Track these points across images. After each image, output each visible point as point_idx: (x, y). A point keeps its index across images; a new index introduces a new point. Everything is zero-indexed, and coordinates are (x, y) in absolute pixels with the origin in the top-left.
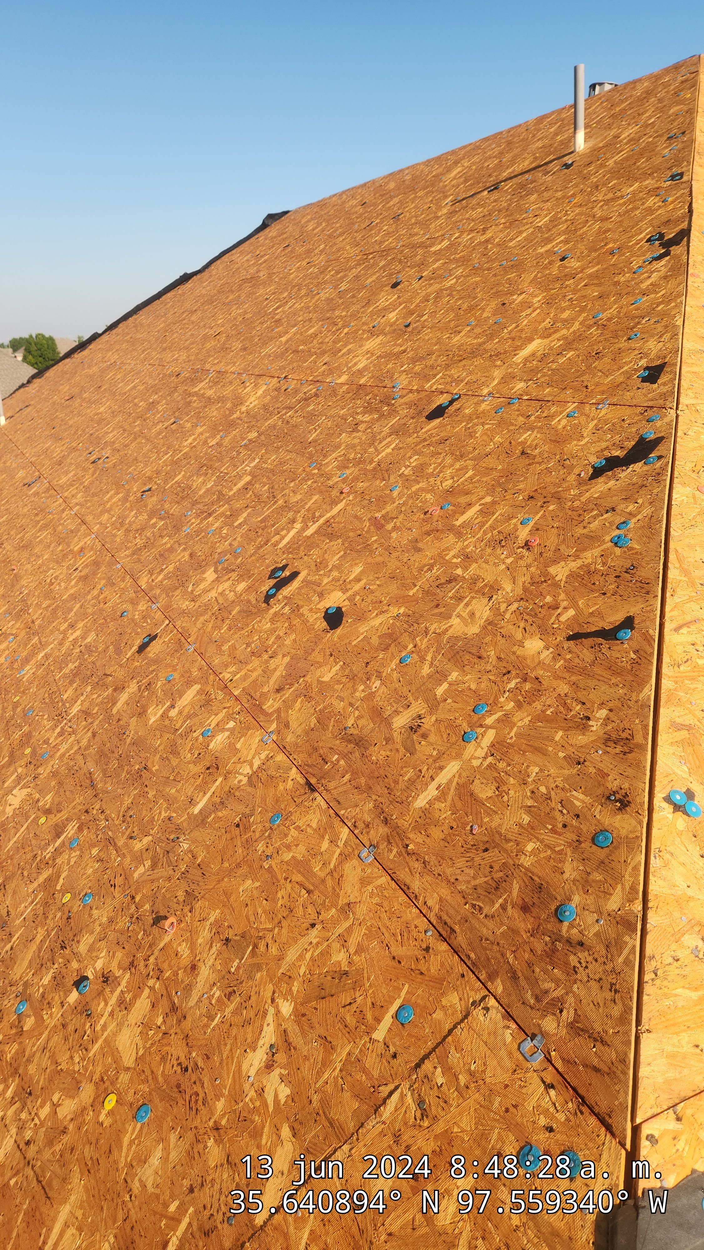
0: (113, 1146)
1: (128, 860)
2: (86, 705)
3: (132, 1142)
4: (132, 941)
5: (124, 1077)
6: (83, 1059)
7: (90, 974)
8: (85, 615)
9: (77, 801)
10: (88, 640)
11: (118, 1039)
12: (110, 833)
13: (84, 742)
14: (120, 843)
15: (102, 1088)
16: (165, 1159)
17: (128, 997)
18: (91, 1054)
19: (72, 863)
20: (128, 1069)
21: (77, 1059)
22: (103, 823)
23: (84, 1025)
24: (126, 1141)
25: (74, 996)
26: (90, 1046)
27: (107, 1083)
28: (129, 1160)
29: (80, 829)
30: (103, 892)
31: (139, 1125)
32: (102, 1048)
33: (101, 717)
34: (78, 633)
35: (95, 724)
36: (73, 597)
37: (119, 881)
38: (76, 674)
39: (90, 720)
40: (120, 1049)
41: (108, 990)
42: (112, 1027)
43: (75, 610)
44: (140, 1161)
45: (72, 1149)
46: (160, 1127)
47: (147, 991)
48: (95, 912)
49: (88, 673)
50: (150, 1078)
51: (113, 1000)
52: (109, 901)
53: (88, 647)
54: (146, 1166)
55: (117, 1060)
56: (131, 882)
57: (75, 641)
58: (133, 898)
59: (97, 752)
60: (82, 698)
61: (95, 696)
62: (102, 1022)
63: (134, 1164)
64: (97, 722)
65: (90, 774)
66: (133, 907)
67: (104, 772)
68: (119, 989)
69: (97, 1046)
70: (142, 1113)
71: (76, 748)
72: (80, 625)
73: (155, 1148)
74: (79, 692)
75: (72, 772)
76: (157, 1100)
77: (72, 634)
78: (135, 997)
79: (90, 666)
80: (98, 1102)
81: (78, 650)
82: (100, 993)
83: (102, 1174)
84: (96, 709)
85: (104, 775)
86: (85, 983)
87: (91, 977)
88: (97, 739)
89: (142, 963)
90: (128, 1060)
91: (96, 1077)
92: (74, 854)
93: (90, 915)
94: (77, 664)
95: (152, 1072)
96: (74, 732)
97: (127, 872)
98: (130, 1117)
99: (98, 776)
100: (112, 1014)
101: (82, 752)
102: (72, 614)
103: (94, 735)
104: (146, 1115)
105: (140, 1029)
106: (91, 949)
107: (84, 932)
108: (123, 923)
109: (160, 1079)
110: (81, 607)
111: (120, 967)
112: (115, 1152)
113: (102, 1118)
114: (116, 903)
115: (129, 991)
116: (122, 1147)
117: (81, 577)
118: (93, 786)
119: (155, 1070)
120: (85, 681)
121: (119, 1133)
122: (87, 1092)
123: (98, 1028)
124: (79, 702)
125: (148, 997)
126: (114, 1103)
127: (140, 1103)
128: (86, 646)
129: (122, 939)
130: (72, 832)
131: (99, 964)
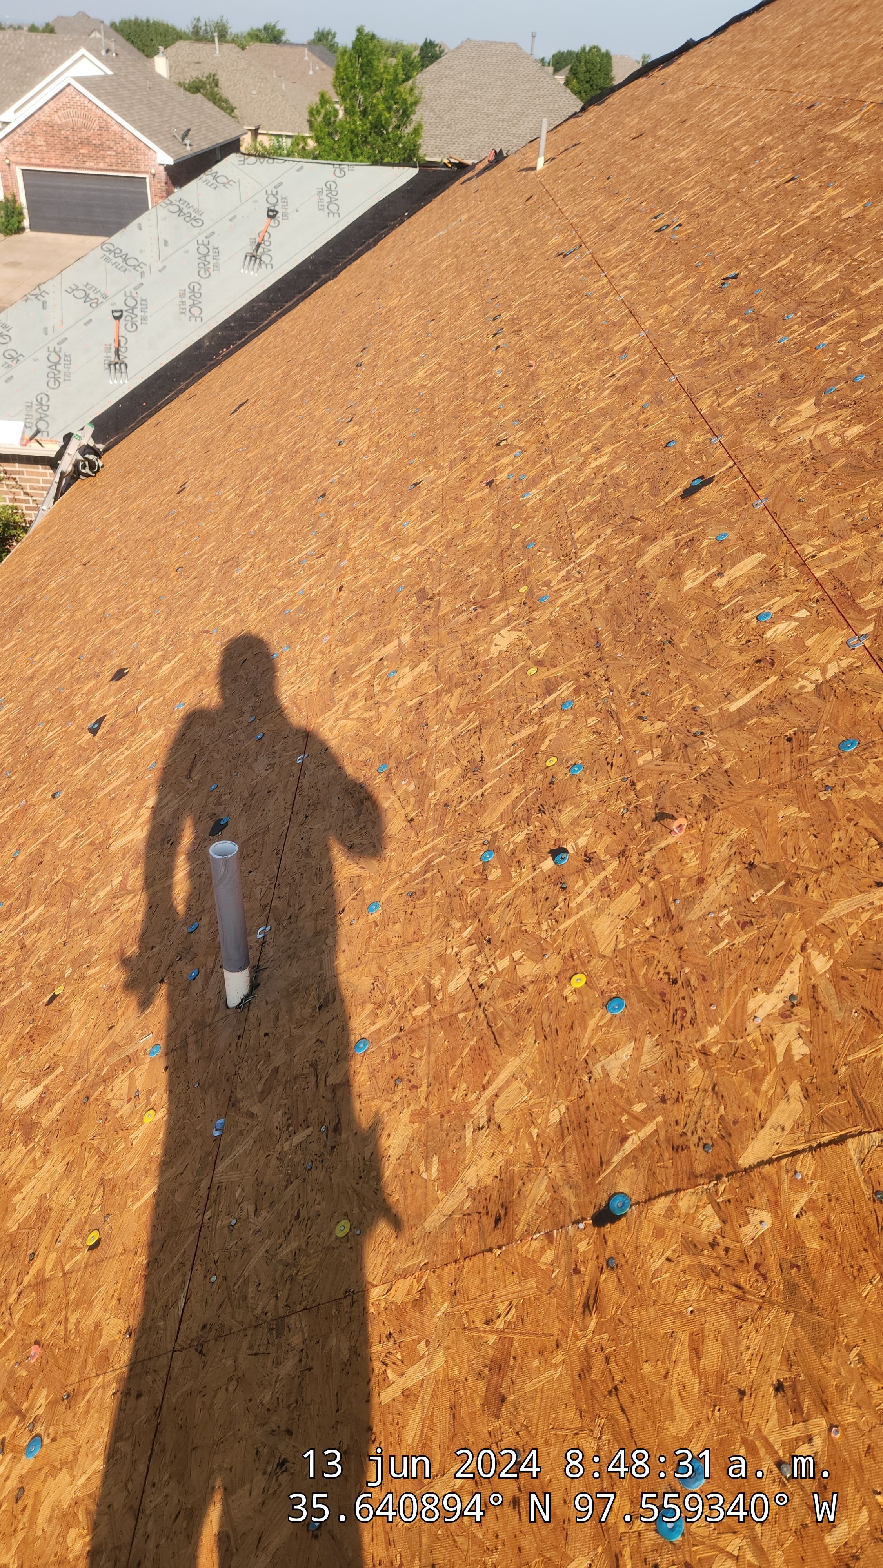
0: (576, 1022)
1: (631, 742)
2: (603, 550)
3: (597, 1028)
4: (626, 829)
5: (597, 964)
6: (552, 929)
7: (569, 847)
8: (616, 438)
9: (577, 659)
10: (617, 470)
11: (595, 923)
12: (613, 706)
13: (594, 594)
14: (626, 720)
15: (571, 963)
16: (636, 1058)
17: (613, 885)
18: (562, 927)
19: (562, 726)
20: (604, 957)
21: (545, 927)
22: (605, 693)
23: (557, 896)
24: (592, 1023)
25: (548, 864)
26: (561, 919)
27: (577, 962)
28: (593, 1043)
29: (577, 692)
30: (596, 767)
31: (609, 1015)
32: (574, 925)
33: (620, 569)
34: (604, 459)
35: (611, 575)
36: (603, 413)
37: (618, 761)
38: (595, 509)
39: (605, 570)
40: (597, 933)
41: (589, 870)
42: (589, 909)
43: (603, 429)
44: (605, 1049)
45: (529, 1010)
46: (633, 1027)
47: (636, 887)
48: (584, 787)
49: (611, 512)
50: (629, 975)
51: (595, 882)
52: (602, 779)
53: (616, 481)
54: (611, 1056)
55: (591, 943)
56: (633, 767)
57: (599, 468)
58: (633, 784)
59: (610, 609)
60: (598, 541)
61: (616, 542)
62: (579, 900)
63: (598, 1050)
64: (614, 573)
65: (597, 632)
66: (632, 795)
67: (615, 635)
68: (603, 874)
69: (569, 922)
70: (614, 1003)
71: (582, 599)
72: (609, 449)
73: (625, 1045)
74: (595, 533)
75: (575, 625)
76: (634, 999)
77: (595, 459)
78: (621, 889)
79: (614, 504)
80: (565, 975)
81: (601, 481)
82: (580, 871)
83: (559, 1045)
84: (615, 557)
85: (615, 638)
86: (563, 856)
87: (571, 851)
88: (611, 593)
89: (635, 857)
90: (605, 946)
91: (566, 951)
92: (565, 717)
93: (578, 788)
94: (596, 498)
95: (632, 969)
96: (582, 579)
97: (630, 754)
98: (600, 1003)
99: (606, 637)
100: (591, 896)
101: (591, 606)
102: (599, 433)
103: (608, 588)
104: (619, 1009)
105: (623, 922)
106: (575, 822)
107: (568, 803)
108: (616, 806)
109: (641, 980)
110: (612, 426)
111: (607, 851)
112: (578, 1031)
113: (567, 992)
114: (611, 783)
115: (615, 880)
116: (586, 1029)
117: (617, 387)
118: (598, 646)
119: (636, 969)
120: (605, 520)
121: (584, 1016)
122: (553, 963)
123: (573, 905)
124: (594, 545)
125: (638, 893)
126: (582, 983)
127: (614, 994)
128: (612, 477)
129: (613, 824)
130: (566, 693)
131: (582, 841)
